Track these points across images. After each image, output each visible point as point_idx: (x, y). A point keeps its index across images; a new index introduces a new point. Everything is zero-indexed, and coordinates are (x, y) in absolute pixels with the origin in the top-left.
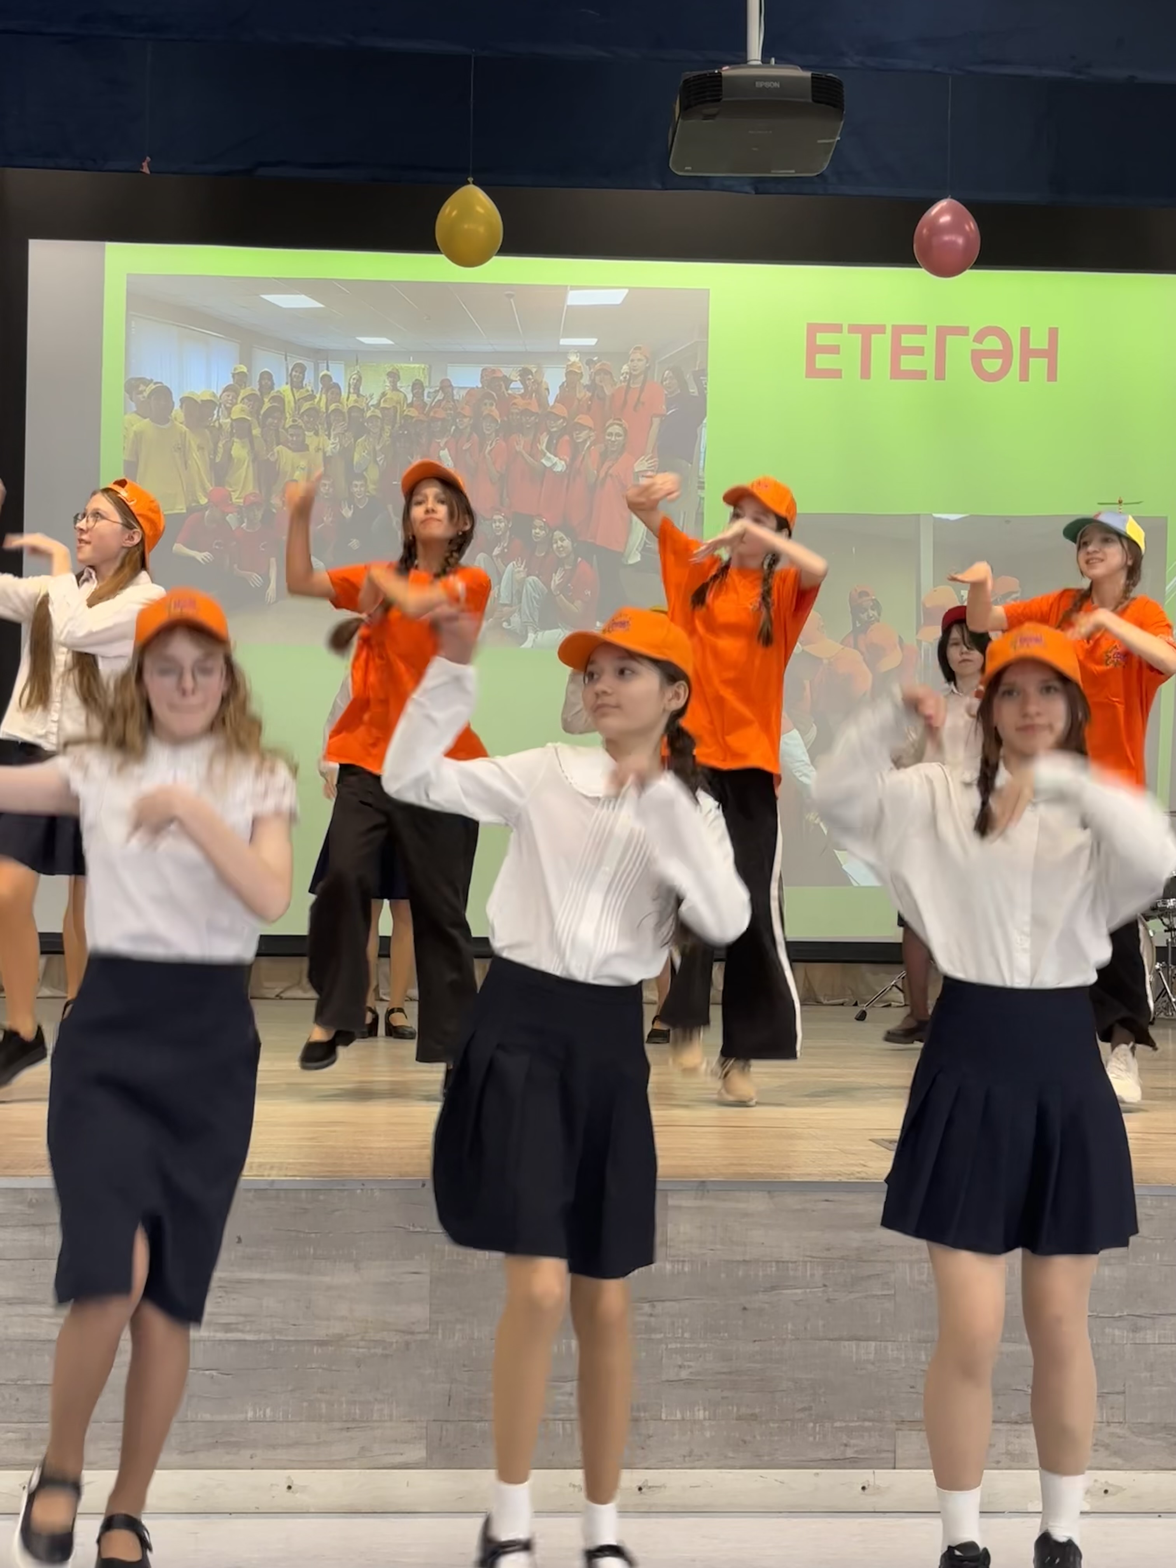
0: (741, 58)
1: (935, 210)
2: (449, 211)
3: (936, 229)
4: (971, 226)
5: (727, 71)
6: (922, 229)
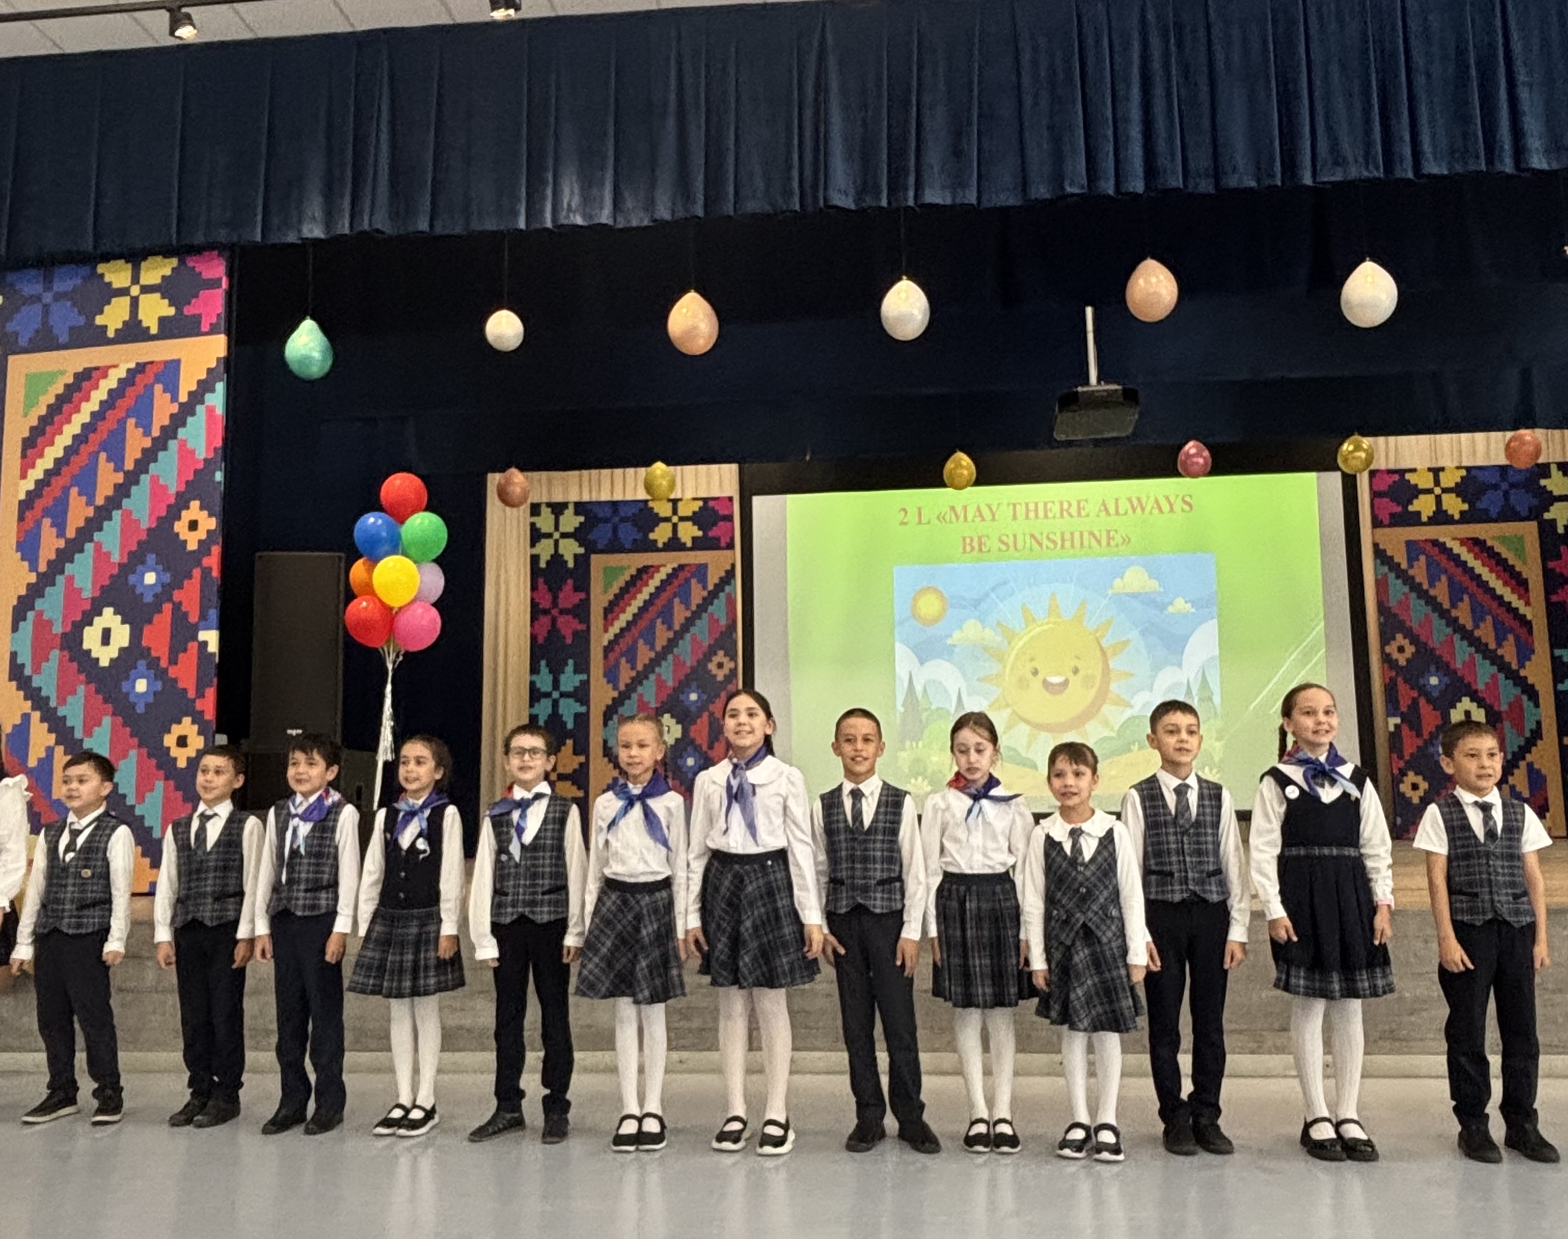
0: (1086, 382)
1: (1187, 447)
2: (950, 465)
3: (1188, 456)
4: (1206, 453)
5: (1080, 389)
6: (1182, 456)
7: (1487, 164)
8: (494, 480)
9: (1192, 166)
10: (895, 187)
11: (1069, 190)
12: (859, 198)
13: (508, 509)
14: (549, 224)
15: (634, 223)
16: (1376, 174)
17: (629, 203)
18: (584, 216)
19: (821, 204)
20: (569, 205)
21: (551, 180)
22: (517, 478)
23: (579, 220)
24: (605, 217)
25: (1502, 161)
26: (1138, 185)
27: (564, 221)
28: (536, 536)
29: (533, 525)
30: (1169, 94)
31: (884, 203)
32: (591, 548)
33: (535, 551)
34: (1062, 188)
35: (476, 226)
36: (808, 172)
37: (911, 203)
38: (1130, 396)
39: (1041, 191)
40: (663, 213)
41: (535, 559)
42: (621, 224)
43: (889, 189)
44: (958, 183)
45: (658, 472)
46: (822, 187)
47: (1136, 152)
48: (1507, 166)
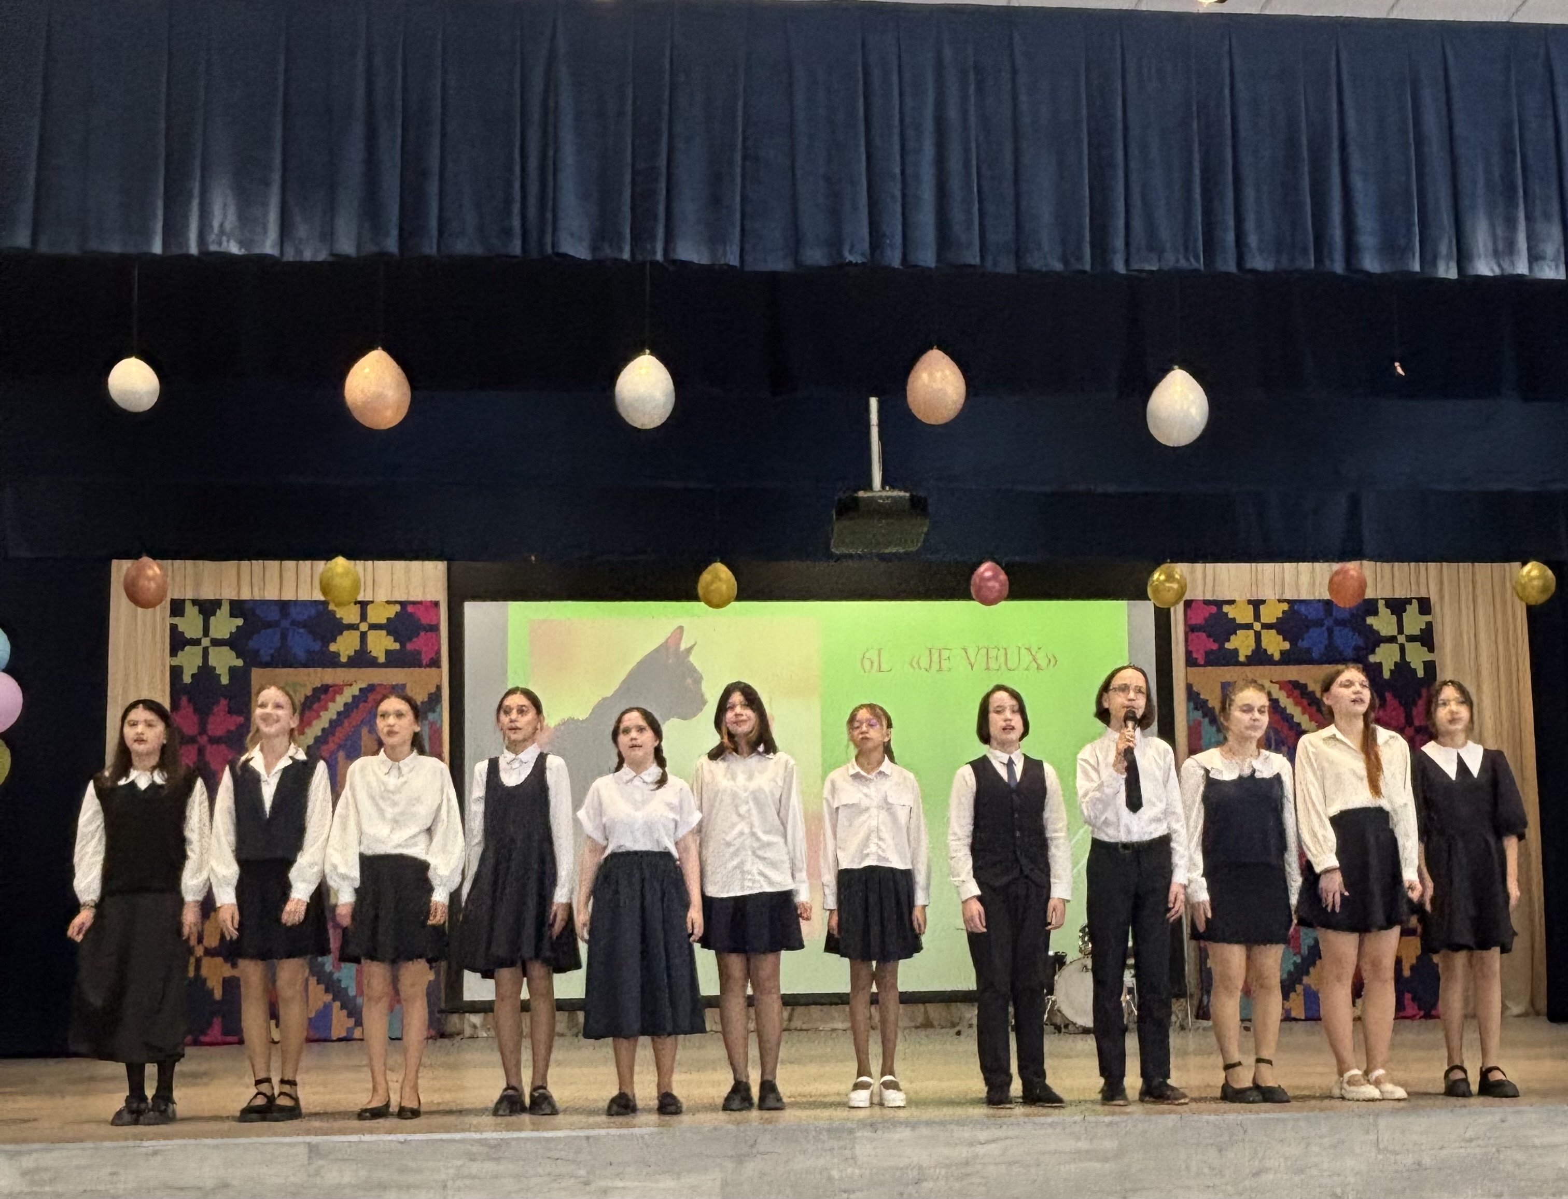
1: (981, 569)
2: (706, 577)
3: (983, 579)
4: (1003, 577)
5: (861, 494)
6: (975, 579)
7: (1316, 261)
8: (120, 569)
9: (992, 237)
10: (640, 236)
11: (849, 258)
12: (594, 249)
13: (140, 610)
14: (194, 250)
15: (308, 256)
16: (1195, 265)
17: (302, 230)
18: (241, 243)
19: (549, 250)
20: (221, 225)
21: (196, 191)
22: (153, 569)
23: (234, 249)
24: (269, 246)
25: (1332, 260)
26: (927, 257)
27: (213, 248)
28: (178, 642)
29: (174, 628)
30: (967, 151)
31: (626, 256)
32: (252, 659)
33: (176, 662)
34: (840, 254)
35: (94, 245)
36: (532, 212)
37: (659, 257)
38: (918, 505)
39: (815, 256)
40: (347, 246)
41: (176, 672)
42: (290, 256)
43: (633, 238)
44: (715, 239)
45: (340, 570)
46: (549, 229)
47: (926, 217)
48: (1339, 267)
